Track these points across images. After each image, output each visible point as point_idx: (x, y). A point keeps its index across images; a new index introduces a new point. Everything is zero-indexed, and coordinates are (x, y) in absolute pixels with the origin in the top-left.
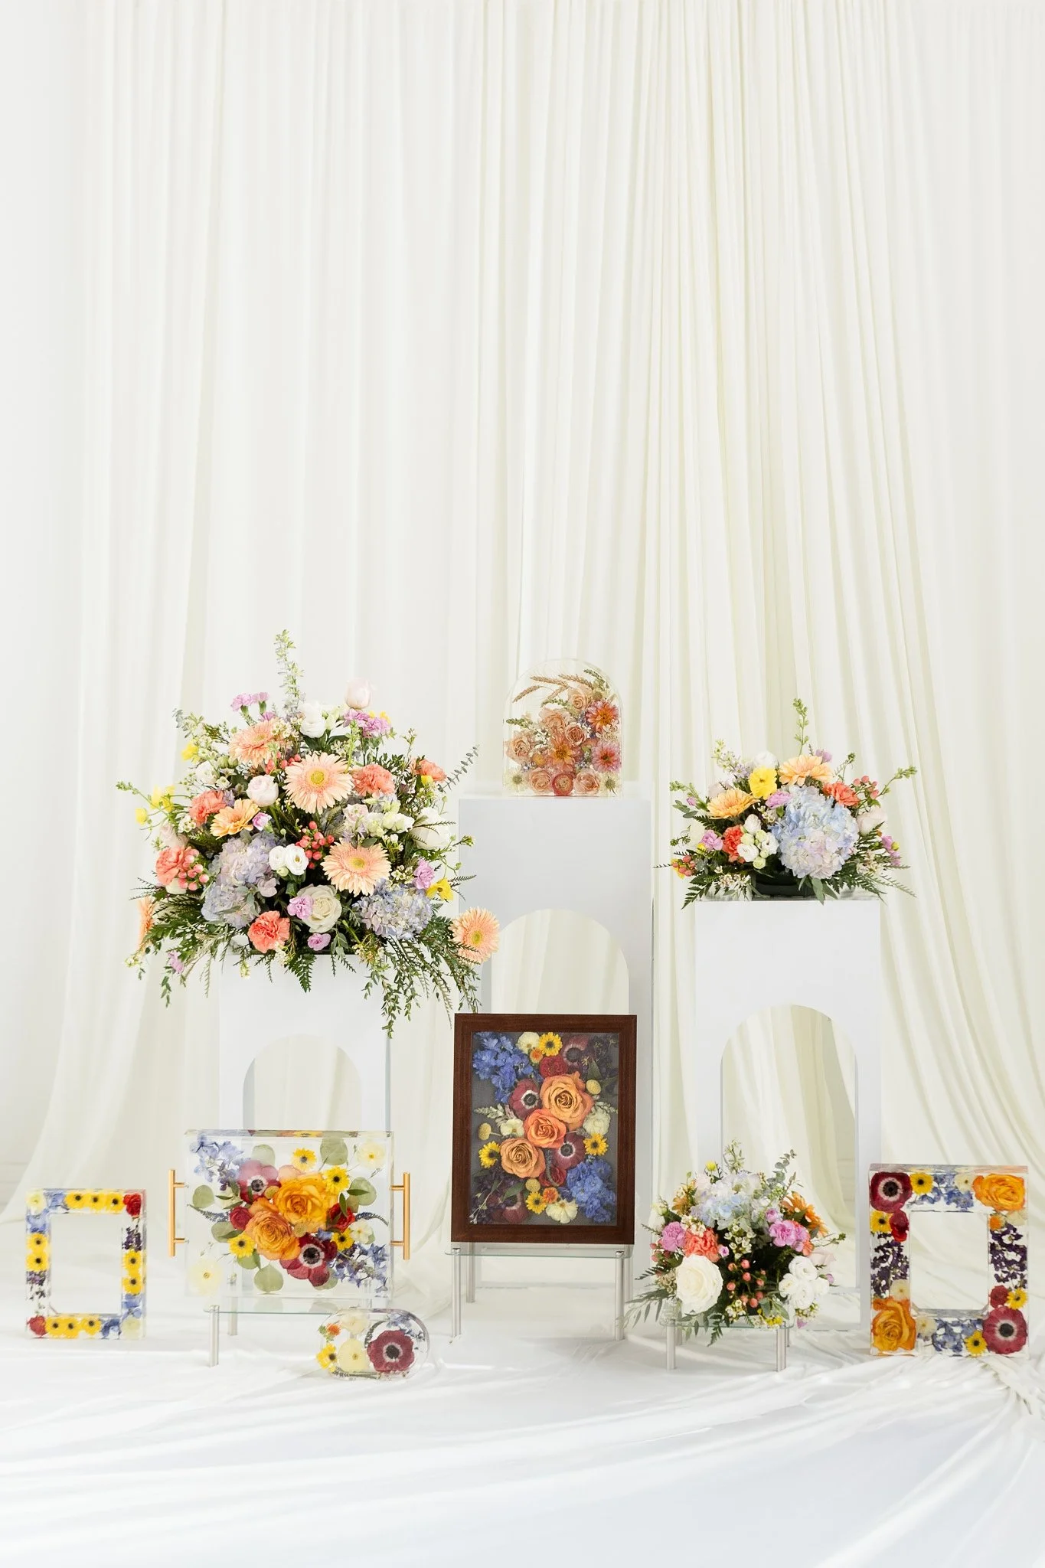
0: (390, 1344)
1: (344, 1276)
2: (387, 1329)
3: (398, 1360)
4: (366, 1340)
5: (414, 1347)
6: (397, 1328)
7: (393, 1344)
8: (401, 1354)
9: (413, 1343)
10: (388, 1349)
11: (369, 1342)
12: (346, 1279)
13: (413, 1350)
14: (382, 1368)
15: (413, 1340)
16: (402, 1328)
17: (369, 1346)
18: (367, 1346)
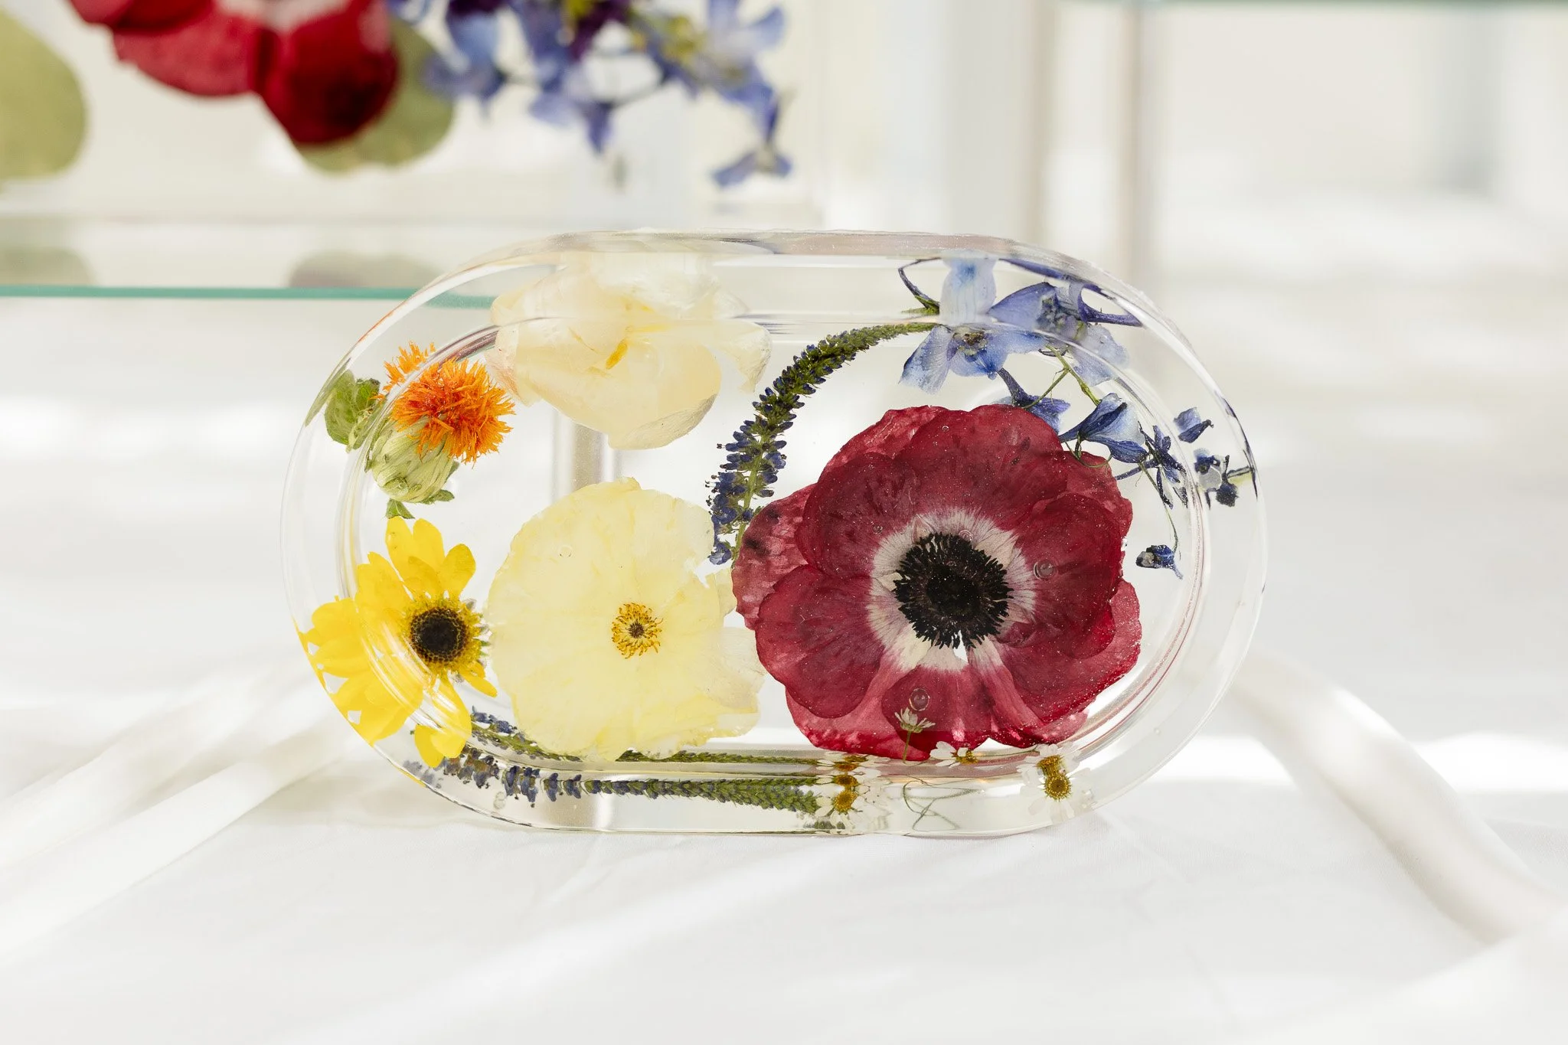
0: (926, 524)
1: (497, 80)
2: (912, 396)
3: (990, 652)
4: (727, 490)
5: (1133, 545)
6: (992, 392)
7: (959, 520)
8: (1025, 600)
9: (1124, 511)
10: (913, 562)
11: (757, 503)
12: (516, 98)
13: (1130, 571)
14: (864, 719)
15: (1124, 488)
16: (1033, 388)
17: (753, 545)
18: (731, 539)
